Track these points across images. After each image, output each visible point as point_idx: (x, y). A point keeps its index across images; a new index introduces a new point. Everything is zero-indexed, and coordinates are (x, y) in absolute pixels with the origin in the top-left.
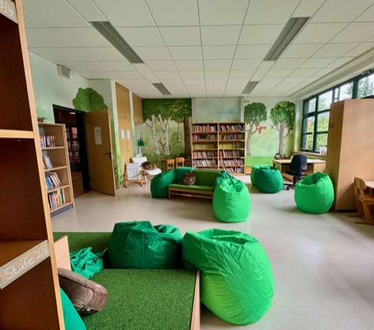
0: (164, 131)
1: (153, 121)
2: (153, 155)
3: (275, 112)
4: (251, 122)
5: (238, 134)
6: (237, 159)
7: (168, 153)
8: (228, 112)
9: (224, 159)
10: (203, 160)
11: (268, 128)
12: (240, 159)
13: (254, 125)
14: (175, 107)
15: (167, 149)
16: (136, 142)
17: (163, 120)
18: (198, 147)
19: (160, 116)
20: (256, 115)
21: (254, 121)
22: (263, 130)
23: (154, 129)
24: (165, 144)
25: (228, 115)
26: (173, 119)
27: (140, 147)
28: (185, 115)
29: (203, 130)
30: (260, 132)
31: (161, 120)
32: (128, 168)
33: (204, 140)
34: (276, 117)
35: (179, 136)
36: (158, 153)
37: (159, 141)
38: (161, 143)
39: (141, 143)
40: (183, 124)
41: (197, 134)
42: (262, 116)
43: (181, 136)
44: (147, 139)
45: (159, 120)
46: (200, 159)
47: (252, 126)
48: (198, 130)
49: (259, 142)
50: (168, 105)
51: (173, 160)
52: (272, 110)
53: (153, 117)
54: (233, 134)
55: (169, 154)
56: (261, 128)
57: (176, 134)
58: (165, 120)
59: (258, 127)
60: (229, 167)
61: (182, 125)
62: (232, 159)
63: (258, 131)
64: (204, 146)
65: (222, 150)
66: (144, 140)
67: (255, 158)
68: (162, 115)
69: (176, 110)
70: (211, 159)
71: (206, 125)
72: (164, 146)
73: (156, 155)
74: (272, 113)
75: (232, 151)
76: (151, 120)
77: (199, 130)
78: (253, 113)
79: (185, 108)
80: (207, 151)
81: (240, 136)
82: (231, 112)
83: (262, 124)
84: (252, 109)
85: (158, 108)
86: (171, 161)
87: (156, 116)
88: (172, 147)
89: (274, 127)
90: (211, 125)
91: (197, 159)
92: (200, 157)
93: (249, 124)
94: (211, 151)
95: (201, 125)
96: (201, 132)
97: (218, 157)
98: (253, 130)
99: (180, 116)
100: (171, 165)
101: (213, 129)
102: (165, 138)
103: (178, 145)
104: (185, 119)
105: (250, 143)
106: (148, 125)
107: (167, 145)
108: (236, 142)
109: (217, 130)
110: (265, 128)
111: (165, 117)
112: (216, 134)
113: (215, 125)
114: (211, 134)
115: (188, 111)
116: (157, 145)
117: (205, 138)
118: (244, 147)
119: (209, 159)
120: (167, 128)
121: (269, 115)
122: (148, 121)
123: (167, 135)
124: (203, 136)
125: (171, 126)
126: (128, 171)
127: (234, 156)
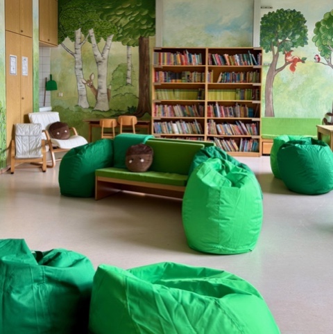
0: (98, 63)
1: (78, 41)
2: (74, 109)
3: (324, 29)
4: (276, 48)
5: (246, 71)
6: (245, 122)
7: (104, 106)
8: (228, 28)
9: (218, 122)
10: (174, 121)
11: (311, 60)
12: (250, 122)
13: (281, 53)
14: (124, 15)
15: (102, 97)
16: (41, 83)
17: (98, 41)
18: (165, 96)
19: (91, 31)
20: (285, 35)
21: (281, 46)
22: (299, 64)
23: (78, 57)
24: (99, 88)
25: (228, 33)
26: (118, 39)
27: (48, 93)
28: (141, 31)
29: (177, 61)
30: (293, 68)
31: (93, 39)
32: (18, 133)
33: (179, 82)
34: (326, 39)
35: (129, 73)
36: (84, 104)
37: (88, 82)
38: (92, 86)
39: (50, 85)
40: (137, 48)
41: (165, 70)
42: (297, 37)
43: (133, 72)
44: (63, 77)
45: (90, 41)
46: (168, 121)
47: (276, 57)
48: (167, 61)
49: (291, 88)
50: (109, 11)
51: (114, 121)
52: (318, 25)
53: (79, 33)
54: (238, 70)
55: (106, 108)
56: (295, 61)
57: (122, 68)
58: (102, 39)
59: (290, 58)
60: (227, 139)
61: (135, 51)
62: (233, 122)
63: (289, 66)
64: (177, 93)
65: (213, 103)
66: (57, 78)
67: (283, 120)
68: (96, 31)
69: (124, 22)
70: (192, 121)
71: (182, 51)
72: (96, 92)
73: (80, 109)
74: (317, 31)
75: (233, 104)
76: (73, 39)
77: (169, 61)
78: (280, 31)
79: (143, 18)
80: (182, 105)
81: (252, 75)
82: (234, 27)
83: (298, 52)
84: (276, 23)
85: (89, 15)
86: (109, 123)
87: (85, 32)
88: (112, 94)
89: (323, 60)
90: (193, 51)
91: (162, 120)
92: (168, 116)
93: (270, 53)
94: (191, 104)
95: (173, 51)
96: (172, 65)
97: (206, 118)
98: (279, 66)
99: (131, 33)
100: (108, 131)
101: (196, 61)
102: (99, 76)
103: (125, 90)
104: (141, 38)
105: (273, 90)
106: (68, 50)
107: (104, 90)
108: (243, 88)
109: (204, 63)
110: (303, 61)
111: (101, 34)
112: (202, 70)
113: (201, 52)
114: (193, 70)
115: (147, 23)
116: (84, 89)
117: (180, 78)
118: (259, 99)
119: (187, 121)
120: (106, 55)
121: (311, 34)
122: (67, 41)
123: (104, 70)
124: (175, 73)
125: (113, 52)
126: (18, 140)
127: (239, 115)
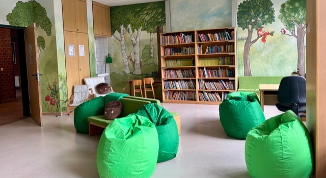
0: (134, 45)
1: (122, 32)
2: (122, 74)
4: (250, 26)
5: (225, 44)
6: (225, 81)
7: (138, 72)
8: (214, 15)
9: (206, 81)
11: (278, 33)
13: (254, 30)
14: (147, 14)
15: (137, 66)
16: (103, 59)
17: (133, 31)
18: (171, 64)
19: (129, 26)
20: (257, 15)
21: (254, 25)
22: (268, 37)
23: (123, 42)
24: (135, 60)
25: (215, 19)
26: (145, 30)
27: (108, 65)
28: (158, 23)
29: (176, 41)
30: (264, 40)
31: (131, 31)
33: (179, 55)
34: (290, 16)
35: (152, 51)
36: (127, 71)
37: (129, 57)
38: (131, 60)
39: (109, 60)
40: (156, 34)
42: (266, 17)
43: (154, 49)
44: (115, 55)
45: (129, 32)
46: (173, 80)
47: (250, 32)
48: (169, 41)
50: (139, 12)
51: (140, 81)
52: (283, 6)
53: (122, 27)
55: (140, 73)
57: (147, 47)
58: (136, 30)
59: (261, 33)
60: (213, 92)
62: (216, 81)
63: (261, 38)
66: (112, 56)
68: (132, 25)
69: (147, 18)
70: (188, 80)
72: (134, 63)
73: (125, 74)
74: (282, 11)
76: (120, 31)
77: (171, 41)
79: (159, 14)
80: (182, 70)
82: (219, 14)
83: (267, 28)
85: (128, 16)
86: (138, 82)
87: (126, 27)
88: (143, 64)
89: (288, 32)
90: (186, 33)
91: (169, 80)
92: (173, 77)
93: (246, 30)
94: (187, 69)
97: (197, 77)
98: (253, 39)
99: (152, 24)
100: (137, 88)
102: (135, 53)
103: (150, 61)
104: (158, 28)
106: (117, 38)
107: (138, 62)
108: (223, 56)
110: (272, 34)
111: (135, 27)
112: (193, 46)
113: (191, 33)
115: (161, 18)
116: (127, 62)
117: (180, 52)
119: (185, 80)
120: (138, 40)
121: (277, 13)
122: (116, 33)
123: (138, 49)
124: (177, 49)
125: (142, 38)
127: (221, 76)
